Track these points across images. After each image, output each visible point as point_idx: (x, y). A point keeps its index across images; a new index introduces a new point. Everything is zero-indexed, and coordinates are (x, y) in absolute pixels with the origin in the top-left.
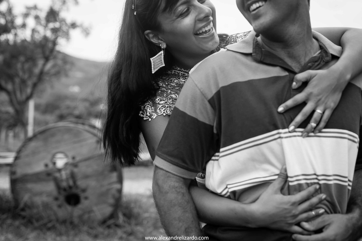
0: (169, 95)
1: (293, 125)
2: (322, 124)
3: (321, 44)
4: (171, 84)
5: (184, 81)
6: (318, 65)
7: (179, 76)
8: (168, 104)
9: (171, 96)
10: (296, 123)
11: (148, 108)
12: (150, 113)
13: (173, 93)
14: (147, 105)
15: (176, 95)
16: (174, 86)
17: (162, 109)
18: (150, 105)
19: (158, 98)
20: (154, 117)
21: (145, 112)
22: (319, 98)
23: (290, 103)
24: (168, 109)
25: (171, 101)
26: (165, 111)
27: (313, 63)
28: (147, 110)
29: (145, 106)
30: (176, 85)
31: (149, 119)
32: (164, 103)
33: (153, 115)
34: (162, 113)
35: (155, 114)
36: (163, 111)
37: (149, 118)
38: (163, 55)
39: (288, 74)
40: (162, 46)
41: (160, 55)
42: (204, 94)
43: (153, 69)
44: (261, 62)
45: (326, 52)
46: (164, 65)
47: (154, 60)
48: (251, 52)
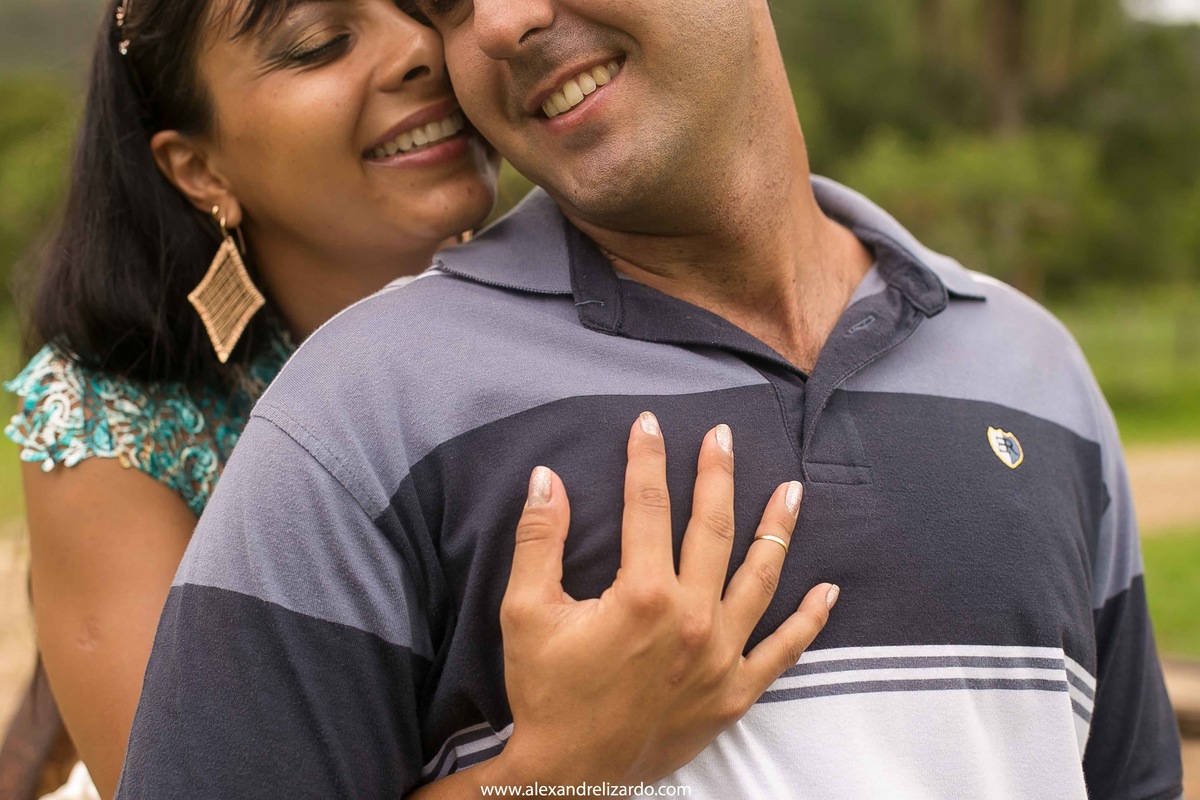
11: (56, 408)
12: (56, 435)
14: (55, 392)
17: (121, 434)
18: (70, 397)
20: (72, 461)
21: (39, 425)
28: (47, 418)
29: (48, 396)
31: (43, 462)
33: (68, 446)
35: (80, 446)
36: (122, 448)
38: (237, 258)
39: (766, 382)
40: (222, 213)
41: (224, 263)
42: (346, 491)
43: (215, 340)
44: (619, 334)
45: (917, 271)
46: (260, 301)
47: (208, 297)
48: (567, 288)
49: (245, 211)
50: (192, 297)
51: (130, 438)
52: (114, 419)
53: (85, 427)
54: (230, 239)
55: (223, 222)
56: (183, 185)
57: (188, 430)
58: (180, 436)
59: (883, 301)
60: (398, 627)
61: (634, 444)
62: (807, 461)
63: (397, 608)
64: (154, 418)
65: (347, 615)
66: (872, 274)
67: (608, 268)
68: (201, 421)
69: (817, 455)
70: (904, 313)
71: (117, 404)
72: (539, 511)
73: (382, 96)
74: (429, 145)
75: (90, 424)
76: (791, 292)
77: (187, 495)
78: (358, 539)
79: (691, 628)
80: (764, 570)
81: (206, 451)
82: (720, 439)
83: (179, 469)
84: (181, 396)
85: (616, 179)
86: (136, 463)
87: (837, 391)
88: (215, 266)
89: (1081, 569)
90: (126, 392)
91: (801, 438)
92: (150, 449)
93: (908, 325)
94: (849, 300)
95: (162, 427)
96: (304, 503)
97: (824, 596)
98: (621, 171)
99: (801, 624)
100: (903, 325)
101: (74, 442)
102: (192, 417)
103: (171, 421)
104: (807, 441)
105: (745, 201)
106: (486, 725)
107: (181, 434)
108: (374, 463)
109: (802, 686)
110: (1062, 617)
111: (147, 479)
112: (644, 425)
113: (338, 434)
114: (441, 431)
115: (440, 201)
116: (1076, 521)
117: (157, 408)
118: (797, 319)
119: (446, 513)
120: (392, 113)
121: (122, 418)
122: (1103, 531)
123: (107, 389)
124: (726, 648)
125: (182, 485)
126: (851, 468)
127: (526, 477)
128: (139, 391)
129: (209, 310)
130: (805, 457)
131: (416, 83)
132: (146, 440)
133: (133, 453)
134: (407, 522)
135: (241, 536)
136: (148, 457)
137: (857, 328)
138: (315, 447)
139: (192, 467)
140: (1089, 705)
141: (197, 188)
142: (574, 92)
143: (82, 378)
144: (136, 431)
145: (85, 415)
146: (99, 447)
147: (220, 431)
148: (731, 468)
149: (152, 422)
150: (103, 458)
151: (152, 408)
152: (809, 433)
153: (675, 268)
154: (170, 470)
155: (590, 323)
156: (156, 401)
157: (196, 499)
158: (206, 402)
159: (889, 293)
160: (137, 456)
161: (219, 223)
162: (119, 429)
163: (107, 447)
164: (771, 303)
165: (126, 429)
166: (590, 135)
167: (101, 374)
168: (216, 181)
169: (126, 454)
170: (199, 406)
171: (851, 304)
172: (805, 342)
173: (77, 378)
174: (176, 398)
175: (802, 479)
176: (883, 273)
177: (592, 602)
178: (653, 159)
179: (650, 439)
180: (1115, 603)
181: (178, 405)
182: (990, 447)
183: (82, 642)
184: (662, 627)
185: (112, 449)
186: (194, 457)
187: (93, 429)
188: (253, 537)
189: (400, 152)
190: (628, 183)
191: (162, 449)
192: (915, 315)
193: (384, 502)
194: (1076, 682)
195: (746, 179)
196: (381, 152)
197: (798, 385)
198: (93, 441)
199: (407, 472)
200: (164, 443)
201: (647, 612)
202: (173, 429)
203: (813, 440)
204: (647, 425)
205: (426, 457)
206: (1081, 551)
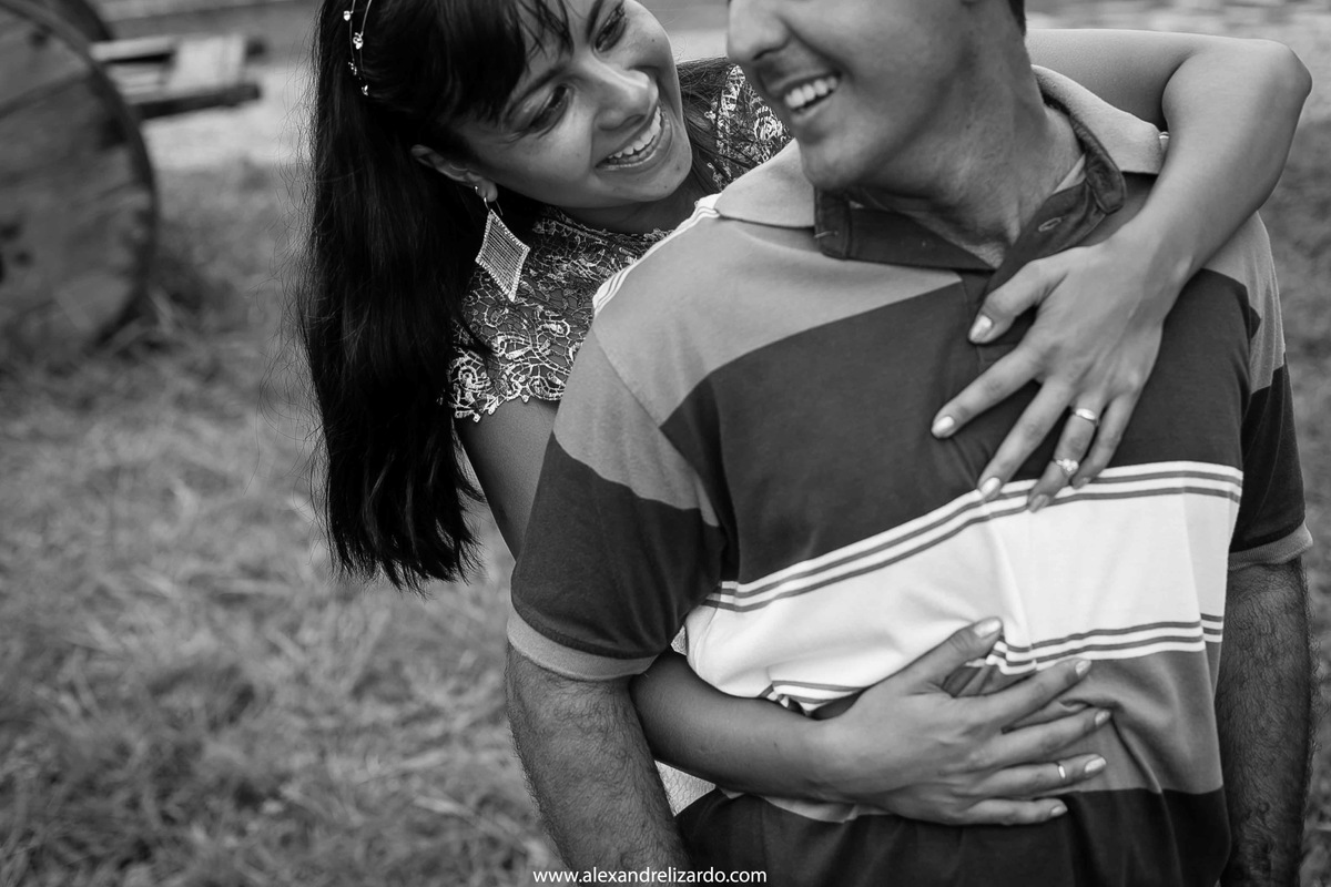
0: (540, 323)
1: (995, 476)
2: (1102, 453)
3: (1082, 133)
4: (550, 275)
5: (592, 265)
6: (1080, 224)
7: (573, 245)
8: (538, 361)
9: (546, 325)
10: (1005, 465)
11: (468, 376)
12: (475, 395)
13: (553, 318)
14: (463, 365)
15: (562, 324)
16: (560, 283)
17: (517, 378)
18: (475, 366)
19: (500, 339)
20: (492, 410)
21: (459, 392)
22: (1084, 361)
23: (974, 397)
24: (538, 377)
25: (548, 345)
26: (527, 386)
27: (1059, 220)
28: (464, 385)
29: (458, 368)
30: (566, 278)
31: (473, 416)
32: (521, 357)
33: (486, 401)
34: (517, 395)
35: (494, 398)
36: (521, 387)
37: (471, 411)
38: (500, 223)
39: (959, 280)
41: (491, 228)
43: (503, 287)
44: (848, 258)
45: (1106, 170)
46: (527, 250)
48: (811, 221)
54: (493, 211)
55: (487, 200)
66: (1079, 164)
70: (1088, 210)
88: (487, 232)
93: (1088, 222)
100: (1085, 221)
101: (489, 396)
129: (492, 266)
137: (1045, 227)
146: (505, 394)
150: (511, 401)
155: (826, 251)
159: (1084, 187)
198: (500, 392)
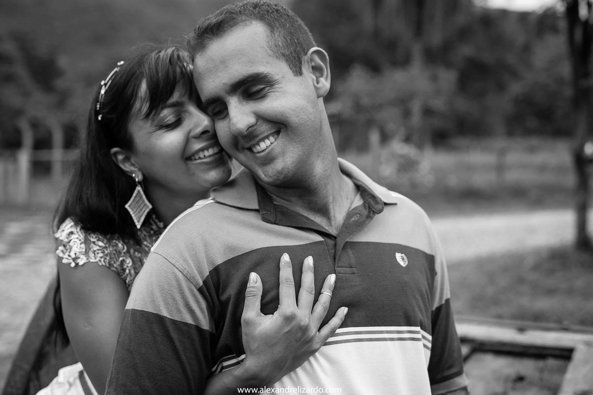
11: (75, 244)
12: (75, 254)
20: (81, 263)
21: (69, 250)
28: (72, 248)
33: (80, 258)
35: (84, 258)
36: (99, 258)
37: (71, 261)
38: (142, 192)
39: (323, 240)
40: (136, 176)
41: (137, 194)
42: (189, 279)
43: (136, 221)
44: (275, 224)
45: (374, 197)
46: (150, 207)
47: (132, 206)
48: (257, 207)
49: (144, 175)
50: (127, 206)
51: (101, 255)
52: (96, 248)
53: (86, 251)
54: (139, 186)
55: (137, 180)
56: (122, 166)
57: (121, 251)
58: (118, 253)
59: (362, 208)
60: (205, 324)
61: (282, 264)
62: (337, 267)
63: (205, 317)
64: (109, 247)
65: (189, 320)
66: (358, 197)
67: (270, 199)
68: (125, 248)
69: (340, 265)
70: (369, 212)
71: (96, 243)
72: (253, 287)
73: (193, 140)
74: (210, 156)
75: (87, 251)
76: (331, 207)
77: (121, 274)
78: (192, 295)
79: (302, 323)
80: (324, 304)
81: (127, 258)
82: (309, 261)
83: (119, 265)
84: (118, 239)
85: (278, 175)
86: (104, 264)
87: (347, 242)
88: (134, 195)
89: (427, 300)
90: (99, 238)
91: (334, 259)
92: (108, 258)
93: (370, 217)
94: (350, 207)
95: (112, 251)
96: (174, 283)
97: (343, 311)
98: (280, 173)
99: (336, 321)
100: (369, 217)
101: (82, 256)
102: (122, 247)
103: (115, 248)
104: (337, 260)
105: (318, 176)
106: (234, 355)
107: (119, 253)
108: (197, 270)
109: (336, 340)
110: (420, 316)
111: (107, 269)
112: (285, 257)
113: (185, 260)
114: (220, 260)
115: (213, 175)
116: (426, 283)
117: (110, 243)
118: (333, 216)
119: (221, 287)
120: (197, 146)
121: (98, 248)
122: (435, 284)
123: (93, 237)
124: (313, 330)
125: (119, 271)
126: (351, 269)
127: (248, 275)
128: (104, 237)
129: (133, 210)
130: (336, 266)
131: (205, 136)
132: (107, 255)
133: (102, 260)
134: (208, 289)
135: (152, 294)
136: (108, 261)
137: (353, 219)
138: (177, 265)
139: (123, 264)
140: (430, 345)
141: (126, 167)
142: (263, 145)
143: (83, 234)
144: (103, 252)
145: (85, 247)
146: (91, 258)
147: (132, 251)
148: (313, 271)
149: (108, 249)
150: (93, 262)
151: (108, 243)
152: (337, 258)
153: (293, 199)
154: (115, 265)
155: (265, 220)
156: (109, 241)
157: (124, 275)
158: (126, 241)
159: (364, 205)
160: (104, 261)
161: (135, 180)
162: (97, 251)
163: (94, 258)
164: (324, 211)
165: (100, 252)
166: (268, 160)
167: (90, 232)
168: (133, 165)
169: (100, 261)
170: (124, 242)
171: (351, 209)
172: (335, 224)
173: (82, 233)
174: (116, 240)
175: (335, 273)
176: (363, 196)
177: (270, 316)
178: (290, 168)
179: (286, 262)
180: (439, 309)
181: (117, 242)
182: (396, 260)
183: (85, 327)
184: (294, 323)
185: (95, 259)
186: (123, 261)
187: (89, 252)
188: (158, 294)
189: (200, 158)
190: (282, 176)
191: (112, 258)
192: (373, 213)
193: (201, 283)
194: (424, 337)
195: (318, 169)
196: (193, 158)
197: (333, 240)
198: (89, 256)
199: (208, 273)
200: (113, 256)
201: (289, 319)
202: (116, 251)
203: (339, 260)
204: (286, 258)
205: (214, 268)
206: (427, 293)
